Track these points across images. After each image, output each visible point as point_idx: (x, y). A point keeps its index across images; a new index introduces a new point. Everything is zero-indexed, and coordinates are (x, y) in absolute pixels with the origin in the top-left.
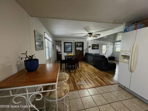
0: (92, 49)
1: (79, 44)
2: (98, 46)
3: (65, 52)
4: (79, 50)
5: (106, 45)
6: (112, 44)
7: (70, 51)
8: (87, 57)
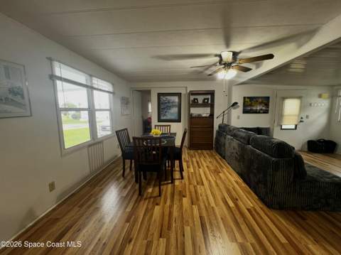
0: (245, 112)
1: (200, 99)
2: (266, 101)
3: (160, 120)
4: (199, 117)
5: (300, 98)
6: (326, 95)
7: (175, 117)
8: (222, 139)
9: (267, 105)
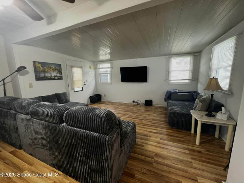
0: (38, 78)
5: (81, 67)
9: (60, 72)
